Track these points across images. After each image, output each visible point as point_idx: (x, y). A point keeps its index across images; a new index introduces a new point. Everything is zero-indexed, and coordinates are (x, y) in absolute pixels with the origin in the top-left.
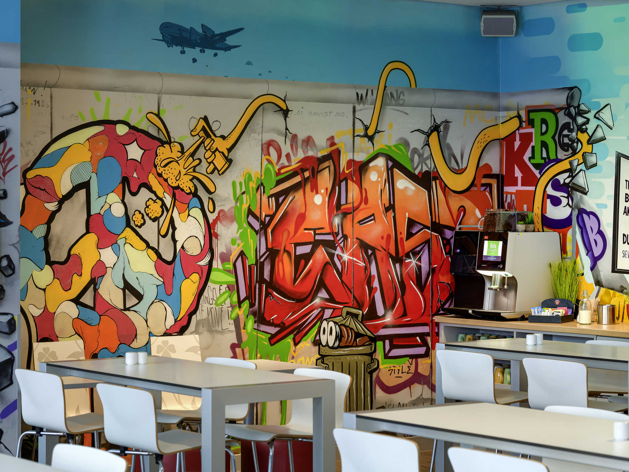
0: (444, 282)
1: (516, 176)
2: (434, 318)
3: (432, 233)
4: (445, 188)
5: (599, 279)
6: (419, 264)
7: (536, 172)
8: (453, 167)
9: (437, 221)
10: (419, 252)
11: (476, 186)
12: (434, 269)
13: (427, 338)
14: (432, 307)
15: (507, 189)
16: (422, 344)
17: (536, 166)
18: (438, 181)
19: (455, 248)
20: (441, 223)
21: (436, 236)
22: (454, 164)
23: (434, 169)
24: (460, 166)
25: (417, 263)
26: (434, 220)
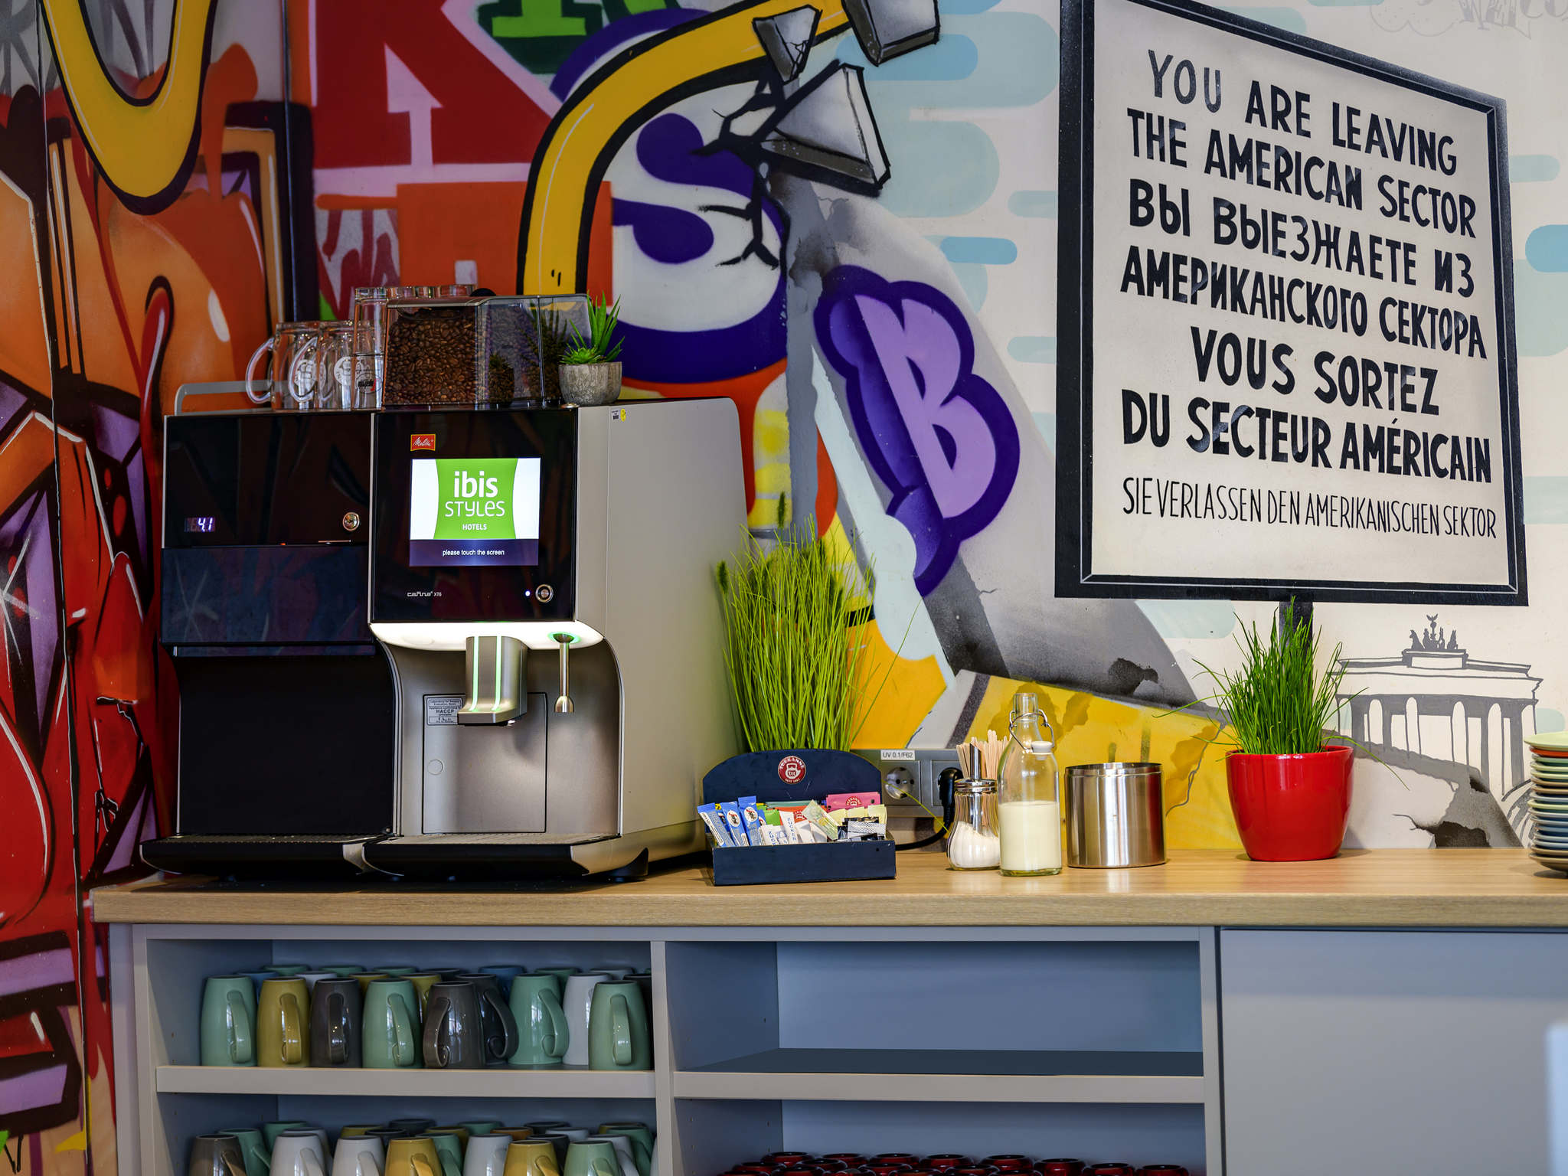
0: (115, 702)
1: (394, 106)
2: (87, 903)
3: (62, 432)
4: (94, 178)
5: (978, 634)
6: (21, 605)
7: (538, 88)
8: (121, 67)
9: (76, 370)
10: (20, 537)
11: (203, 170)
12: (76, 627)
13: (68, 1014)
14: (76, 837)
15: (329, 181)
16: (50, 1048)
17: (529, 51)
18: (68, 144)
19: (179, 515)
20: (91, 376)
21: (74, 445)
22: (121, 55)
23: (50, 82)
24: (142, 61)
25: (15, 601)
26: (63, 363)
